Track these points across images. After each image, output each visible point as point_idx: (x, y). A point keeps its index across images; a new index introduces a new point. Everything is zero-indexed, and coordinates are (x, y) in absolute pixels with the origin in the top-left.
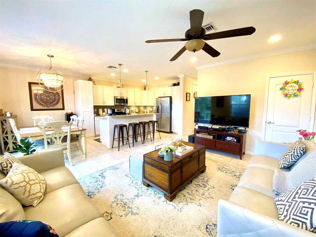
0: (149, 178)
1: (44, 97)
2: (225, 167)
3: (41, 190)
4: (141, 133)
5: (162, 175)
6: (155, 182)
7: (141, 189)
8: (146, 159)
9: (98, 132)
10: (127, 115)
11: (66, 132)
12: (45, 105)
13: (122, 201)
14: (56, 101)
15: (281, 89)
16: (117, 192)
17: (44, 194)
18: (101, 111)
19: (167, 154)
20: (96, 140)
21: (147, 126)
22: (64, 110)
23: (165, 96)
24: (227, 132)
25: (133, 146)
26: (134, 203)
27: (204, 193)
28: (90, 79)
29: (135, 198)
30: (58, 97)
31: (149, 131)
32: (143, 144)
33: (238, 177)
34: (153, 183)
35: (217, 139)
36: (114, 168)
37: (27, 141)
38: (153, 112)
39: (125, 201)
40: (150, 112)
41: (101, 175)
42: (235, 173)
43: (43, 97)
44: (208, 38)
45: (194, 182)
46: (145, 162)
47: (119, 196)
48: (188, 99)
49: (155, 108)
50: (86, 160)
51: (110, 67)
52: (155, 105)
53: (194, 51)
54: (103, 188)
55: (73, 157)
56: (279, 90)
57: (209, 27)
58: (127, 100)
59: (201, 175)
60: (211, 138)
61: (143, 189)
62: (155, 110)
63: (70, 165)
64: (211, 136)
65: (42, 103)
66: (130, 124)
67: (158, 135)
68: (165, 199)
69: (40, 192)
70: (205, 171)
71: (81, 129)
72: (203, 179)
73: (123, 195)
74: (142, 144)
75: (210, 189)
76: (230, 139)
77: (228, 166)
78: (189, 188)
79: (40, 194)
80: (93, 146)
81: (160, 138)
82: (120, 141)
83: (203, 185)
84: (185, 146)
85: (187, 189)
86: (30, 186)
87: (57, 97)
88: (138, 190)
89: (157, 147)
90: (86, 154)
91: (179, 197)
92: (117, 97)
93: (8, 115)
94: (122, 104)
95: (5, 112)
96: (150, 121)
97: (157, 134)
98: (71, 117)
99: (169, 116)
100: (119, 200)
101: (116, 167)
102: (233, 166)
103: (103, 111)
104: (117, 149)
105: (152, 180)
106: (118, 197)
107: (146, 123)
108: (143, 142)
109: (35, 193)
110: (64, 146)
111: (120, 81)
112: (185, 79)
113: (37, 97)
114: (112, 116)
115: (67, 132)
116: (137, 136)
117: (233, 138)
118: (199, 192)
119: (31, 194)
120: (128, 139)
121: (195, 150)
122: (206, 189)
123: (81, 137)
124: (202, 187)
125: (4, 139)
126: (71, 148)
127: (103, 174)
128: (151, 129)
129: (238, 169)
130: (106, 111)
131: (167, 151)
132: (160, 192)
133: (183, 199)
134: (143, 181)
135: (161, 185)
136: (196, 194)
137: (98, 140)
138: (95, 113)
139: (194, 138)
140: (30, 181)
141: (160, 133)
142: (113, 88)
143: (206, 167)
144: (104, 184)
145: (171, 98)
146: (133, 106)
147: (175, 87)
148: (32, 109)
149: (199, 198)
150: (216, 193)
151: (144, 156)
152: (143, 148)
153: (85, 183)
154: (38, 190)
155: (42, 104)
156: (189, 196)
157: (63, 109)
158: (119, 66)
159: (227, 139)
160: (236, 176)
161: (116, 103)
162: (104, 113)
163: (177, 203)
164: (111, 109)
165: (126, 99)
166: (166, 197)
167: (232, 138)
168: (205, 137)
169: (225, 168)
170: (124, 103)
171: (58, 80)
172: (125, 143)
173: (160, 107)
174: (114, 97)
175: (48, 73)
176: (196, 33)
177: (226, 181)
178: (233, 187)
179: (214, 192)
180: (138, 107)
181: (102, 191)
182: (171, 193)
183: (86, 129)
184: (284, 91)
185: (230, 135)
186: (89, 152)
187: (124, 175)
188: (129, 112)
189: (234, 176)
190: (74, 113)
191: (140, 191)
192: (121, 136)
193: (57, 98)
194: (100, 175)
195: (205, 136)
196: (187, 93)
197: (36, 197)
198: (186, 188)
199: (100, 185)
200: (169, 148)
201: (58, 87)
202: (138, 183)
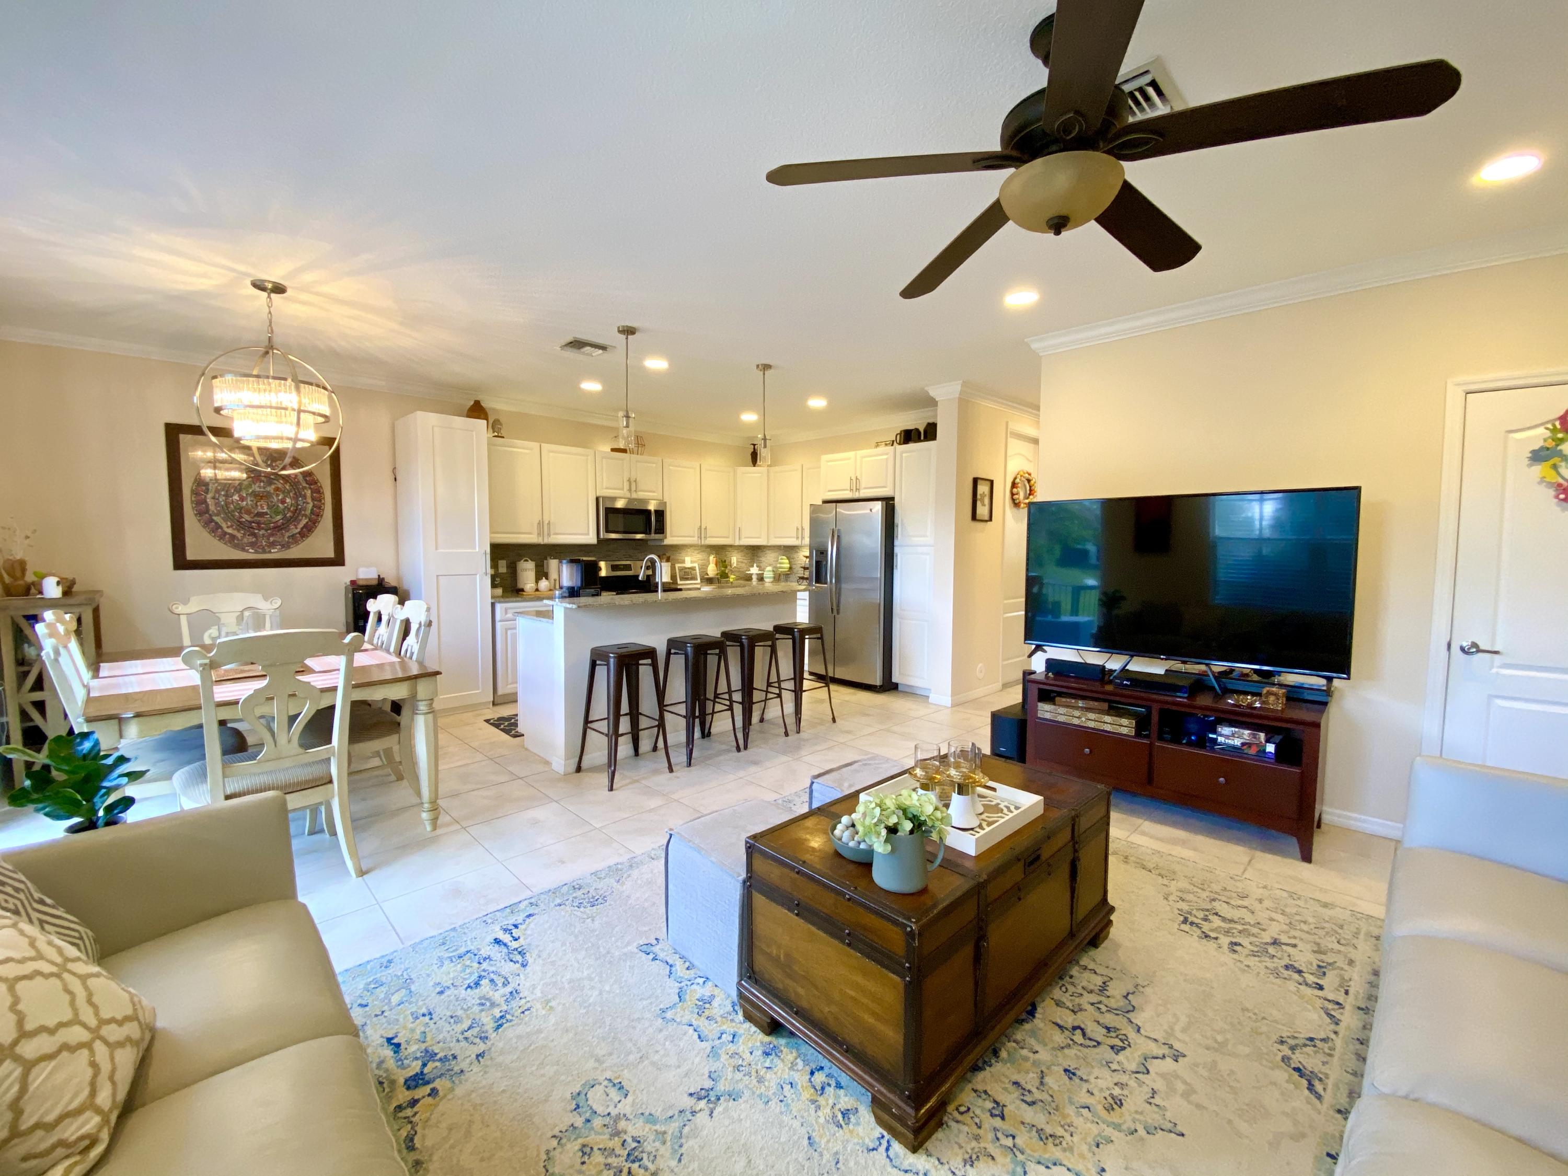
0: (780, 986)
1: (242, 499)
2: (1219, 907)
3: (93, 1093)
4: (730, 692)
5: (859, 979)
6: (817, 1015)
7: (732, 1048)
8: (760, 865)
9: (510, 680)
10: (660, 594)
11: (324, 690)
12: (245, 540)
13: (617, 1133)
14: (304, 521)
15: (1538, 456)
16: (591, 1063)
17: (113, 1118)
18: (527, 571)
19: (893, 851)
20: (497, 723)
21: (761, 653)
22: (342, 563)
23: (856, 495)
24: (1218, 697)
25: (689, 765)
26: (690, 1144)
27: (1117, 1091)
28: (477, 411)
29: (693, 1113)
30: (313, 499)
31: (774, 678)
32: (743, 753)
33: (1311, 979)
34: (799, 1013)
35: (1161, 738)
36: (579, 893)
37: (87, 745)
38: (794, 577)
39: (634, 1128)
40: (778, 578)
41: (506, 938)
42: (1289, 949)
43: (236, 497)
44: (1146, 142)
45: (1047, 1010)
46: (752, 884)
47: (599, 1089)
48: (982, 511)
49: (803, 557)
50: (433, 840)
51: (577, 344)
52: (807, 541)
53: (1058, 225)
54: (509, 1031)
55: (357, 824)
56: (1527, 462)
57: (1141, 90)
58: (660, 514)
59: (1084, 961)
60: (1125, 731)
61: (742, 1047)
62: (805, 568)
63: (348, 872)
64: (1125, 721)
65: (230, 531)
66: (674, 645)
67: (822, 701)
68: (879, 1131)
69: (90, 1105)
70: (1106, 937)
71: (415, 670)
72: (1103, 988)
73: (621, 1088)
74: (738, 749)
75: (1154, 1066)
76: (1237, 742)
77: (1240, 902)
78: (1025, 1052)
79: (90, 1123)
80: (479, 757)
81: (834, 720)
82: (617, 735)
83: (1108, 1029)
84: (994, 789)
85: (1011, 1059)
86: (18, 1072)
87: (309, 500)
88: (714, 1053)
89: (820, 780)
90: (435, 809)
91: (966, 1118)
92: (614, 499)
93: (52, 589)
94: (639, 536)
95: (35, 574)
96: (779, 629)
97: (813, 694)
98: (372, 606)
99: (878, 596)
100: (597, 1122)
101: (592, 893)
102: (1267, 903)
103: (541, 573)
104: (604, 779)
105: (796, 993)
106: (596, 1099)
107: (756, 638)
108: (742, 746)
109: (50, 1118)
110: (318, 762)
111: (628, 417)
112: (964, 404)
113: (205, 502)
114: (583, 600)
115: (334, 689)
116: (709, 705)
117: (1254, 736)
118: (1085, 1086)
119: (26, 1123)
120: (661, 725)
121: (1056, 814)
122: (1129, 1060)
123: (414, 712)
124: (1099, 1043)
125: (24, 715)
126: (350, 774)
127: (516, 933)
128: (786, 668)
129: (1305, 927)
130: (553, 575)
131: (892, 830)
132: (844, 1079)
133: (991, 1136)
134: (741, 995)
135: (855, 1038)
136: (1071, 1102)
137: (508, 726)
138: (498, 580)
139: (1022, 725)
140: (24, 1034)
141: (833, 687)
142: (589, 452)
143: (1112, 909)
144: (514, 1004)
145: (889, 504)
146: (691, 546)
147: (911, 446)
148: (181, 562)
149: (1095, 1129)
150: (1193, 1098)
151: (751, 850)
152: (741, 773)
153: (413, 988)
154: (76, 1095)
155: (233, 537)
156: (1029, 1114)
157: (338, 560)
158: (624, 337)
159: (1221, 739)
160: (1300, 972)
161: (608, 531)
162: (544, 584)
163: (957, 1163)
164: (575, 566)
165: (656, 511)
166: (886, 1117)
167: (1247, 732)
168: (1091, 724)
169: (1224, 919)
170: (647, 531)
171: (299, 411)
172: (645, 744)
173: (832, 551)
174: (597, 499)
175: (255, 373)
176: (1077, 112)
177: (1245, 1010)
178: (1293, 1048)
179: (1180, 1087)
180: (719, 550)
181: (502, 1052)
182: (917, 1100)
183: (438, 673)
184: (1555, 467)
185: (1237, 719)
186: (455, 795)
187: (633, 948)
188: (673, 577)
189: (1286, 973)
190: (391, 581)
191: (724, 1057)
192: (625, 707)
193: (310, 506)
194: (497, 941)
195: (1091, 716)
196: (975, 481)
197: (62, 1143)
198: (1004, 1054)
199: (493, 1005)
200: (905, 811)
201: (303, 449)
202: (715, 1003)
